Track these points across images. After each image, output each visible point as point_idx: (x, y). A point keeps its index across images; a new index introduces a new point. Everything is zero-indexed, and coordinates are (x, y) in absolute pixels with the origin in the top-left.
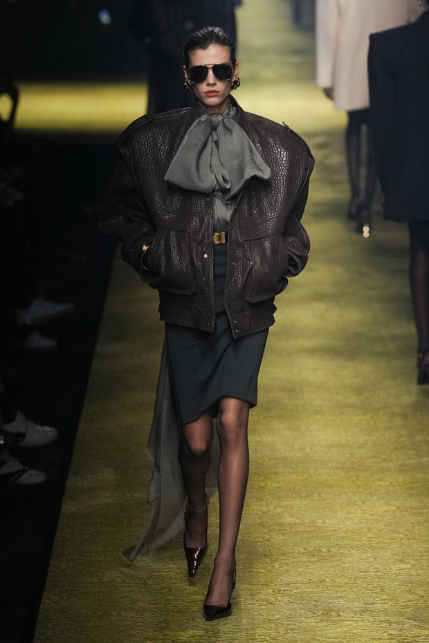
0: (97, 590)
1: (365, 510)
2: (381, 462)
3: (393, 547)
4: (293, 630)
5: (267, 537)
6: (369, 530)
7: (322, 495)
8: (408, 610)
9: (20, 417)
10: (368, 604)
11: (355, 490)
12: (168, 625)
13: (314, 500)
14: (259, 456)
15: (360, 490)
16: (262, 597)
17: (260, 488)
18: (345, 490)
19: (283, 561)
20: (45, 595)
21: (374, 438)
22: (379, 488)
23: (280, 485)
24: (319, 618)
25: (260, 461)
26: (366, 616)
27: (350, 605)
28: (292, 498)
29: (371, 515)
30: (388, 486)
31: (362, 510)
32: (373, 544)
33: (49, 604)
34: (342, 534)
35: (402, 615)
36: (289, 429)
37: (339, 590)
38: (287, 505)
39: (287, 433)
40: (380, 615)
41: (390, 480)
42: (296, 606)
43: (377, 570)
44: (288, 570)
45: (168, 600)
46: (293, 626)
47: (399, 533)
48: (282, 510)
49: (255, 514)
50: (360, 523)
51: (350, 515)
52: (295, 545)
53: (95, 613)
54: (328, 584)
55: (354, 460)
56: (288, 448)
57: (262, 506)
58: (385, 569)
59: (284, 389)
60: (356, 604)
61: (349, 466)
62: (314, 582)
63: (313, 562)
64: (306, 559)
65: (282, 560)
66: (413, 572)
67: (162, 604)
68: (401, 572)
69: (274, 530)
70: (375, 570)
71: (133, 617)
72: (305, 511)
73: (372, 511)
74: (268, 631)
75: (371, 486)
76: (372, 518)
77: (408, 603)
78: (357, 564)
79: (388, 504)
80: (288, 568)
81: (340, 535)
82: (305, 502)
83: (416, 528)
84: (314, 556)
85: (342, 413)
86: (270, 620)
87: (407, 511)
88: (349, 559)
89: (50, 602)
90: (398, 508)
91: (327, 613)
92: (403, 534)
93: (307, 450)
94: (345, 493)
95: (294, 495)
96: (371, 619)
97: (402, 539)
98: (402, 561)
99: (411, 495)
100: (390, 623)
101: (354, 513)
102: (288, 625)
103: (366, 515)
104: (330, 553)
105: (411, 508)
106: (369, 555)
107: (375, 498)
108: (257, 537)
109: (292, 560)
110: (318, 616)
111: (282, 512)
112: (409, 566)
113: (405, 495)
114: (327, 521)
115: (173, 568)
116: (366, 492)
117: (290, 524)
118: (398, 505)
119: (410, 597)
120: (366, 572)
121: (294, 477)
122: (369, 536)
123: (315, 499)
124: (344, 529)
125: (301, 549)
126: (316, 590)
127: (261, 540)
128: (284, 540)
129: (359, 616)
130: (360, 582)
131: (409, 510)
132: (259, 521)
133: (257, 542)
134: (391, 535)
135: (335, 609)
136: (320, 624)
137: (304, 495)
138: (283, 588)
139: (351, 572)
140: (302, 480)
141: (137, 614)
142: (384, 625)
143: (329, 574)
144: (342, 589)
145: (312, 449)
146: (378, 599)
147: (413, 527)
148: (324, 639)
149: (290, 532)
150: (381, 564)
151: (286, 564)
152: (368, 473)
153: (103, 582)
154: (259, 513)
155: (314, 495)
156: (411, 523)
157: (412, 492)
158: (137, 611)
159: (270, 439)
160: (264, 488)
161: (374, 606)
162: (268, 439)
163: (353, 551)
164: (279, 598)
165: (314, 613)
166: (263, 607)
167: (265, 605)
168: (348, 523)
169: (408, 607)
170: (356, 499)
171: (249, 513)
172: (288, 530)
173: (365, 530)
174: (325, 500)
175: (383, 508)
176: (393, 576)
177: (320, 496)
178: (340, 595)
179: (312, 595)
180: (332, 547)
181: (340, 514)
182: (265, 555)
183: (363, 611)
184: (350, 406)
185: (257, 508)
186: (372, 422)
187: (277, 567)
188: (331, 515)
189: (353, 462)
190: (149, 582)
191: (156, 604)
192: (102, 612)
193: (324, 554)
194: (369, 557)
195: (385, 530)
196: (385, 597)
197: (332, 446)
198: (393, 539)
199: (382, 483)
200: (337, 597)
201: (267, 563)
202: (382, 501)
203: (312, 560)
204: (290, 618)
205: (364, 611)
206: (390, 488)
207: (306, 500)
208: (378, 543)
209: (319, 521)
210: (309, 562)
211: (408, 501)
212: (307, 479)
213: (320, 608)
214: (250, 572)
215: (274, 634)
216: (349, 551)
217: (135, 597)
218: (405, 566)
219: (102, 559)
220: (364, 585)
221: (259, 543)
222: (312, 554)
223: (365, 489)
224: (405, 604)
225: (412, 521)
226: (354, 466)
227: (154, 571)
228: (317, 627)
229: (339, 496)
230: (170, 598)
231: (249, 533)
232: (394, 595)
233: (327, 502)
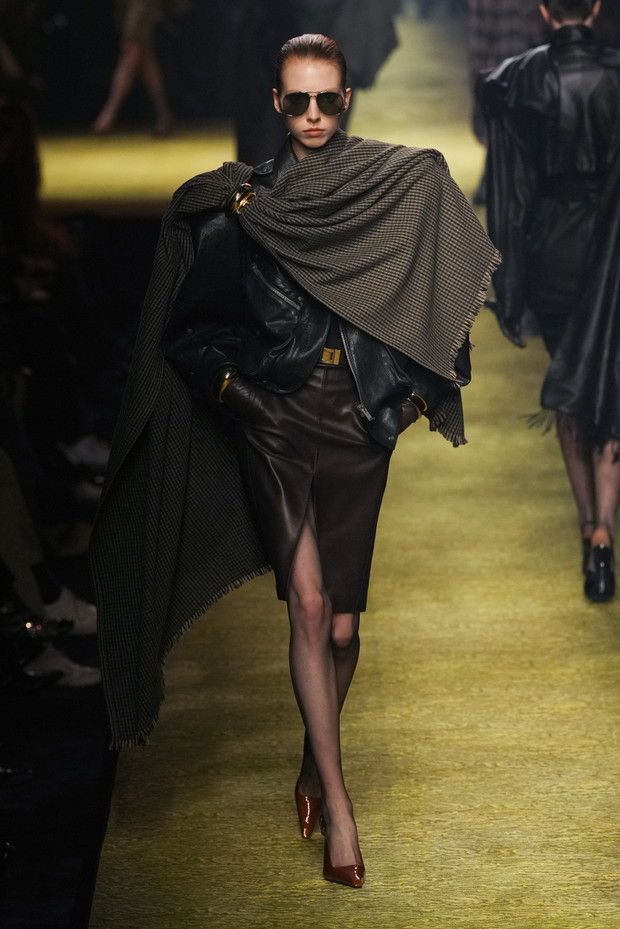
0: (179, 828)
1: (542, 709)
2: (563, 642)
3: (583, 757)
4: (448, 875)
5: (410, 749)
6: (550, 735)
7: (484, 689)
8: (606, 844)
9: (66, 595)
10: (551, 837)
11: (528, 681)
12: (277, 873)
13: (472, 697)
14: (396, 638)
15: (536, 680)
16: (406, 831)
17: (399, 682)
18: (515, 682)
19: (433, 782)
20: (108, 837)
21: (553, 609)
22: (563, 678)
23: (424, 677)
24: (485, 858)
25: (398, 645)
26: (549, 853)
27: (527, 839)
28: (443, 694)
29: (552, 715)
30: (573, 674)
31: (539, 709)
32: (555, 753)
33: (112, 850)
34: (513, 743)
35: (597, 851)
36: (436, 599)
37: (511, 818)
38: (436, 704)
39: (434, 606)
40: (567, 852)
41: (578, 666)
42: (452, 842)
43: (562, 790)
44: (440, 794)
45: (277, 839)
46: (448, 871)
47: (590, 738)
48: (429, 712)
49: (393, 718)
50: (538, 726)
51: (523, 716)
52: (448, 759)
53: (176, 859)
54: (496, 811)
55: (525, 640)
56: (435, 627)
57: (401, 706)
58: (573, 788)
59: (428, 546)
60: (535, 838)
61: (519, 649)
62: (476, 809)
63: (474, 782)
64: (465, 778)
65: (431, 779)
66: (612, 791)
67: (269, 845)
68: (595, 791)
69: (419, 739)
70: (559, 790)
71: (229, 864)
72: (461, 712)
73: (553, 709)
74: (414, 879)
75: (550, 675)
76: (554, 718)
77: (606, 835)
78: (533, 783)
79: (573, 699)
80: (440, 791)
81: (510, 744)
82: (460, 700)
83: (615, 731)
84: (475, 773)
85: (508, 577)
86: (417, 862)
87: (600, 708)
88: (523, 776)
89: (114, 847)
90: (589, 704)
91: (495, 851)
92: (596, 739)
93: (462, 628)
94: (515, 685)
95: (445, 690)
96: (557, 857)
97: (595, 746)
98: (596, 776)
99: (606, 687)
100: (582, 862)
101: (528, 713)
102: (442, 869)
103: (545, 715)
104: (497, 769)
105: (606, 703)
106: (551, 770)
107: (557, 691)
108: (396, 750)
109: (445, 779)
110: (483, 855)
111: (429, 715)
112: (605, 783)
113: (597, 686)
114: (492, 725)
115: (282, 795)
116: (544, 683)
117: (440, 730)
118: (589, 700)
119: (609, 825)
120: (547, 793)
121: (445, 666)
122: (551, 743)
123: (475, 694)
124: (515, 735)
125: (456, 764)
126: (479, 820)
127: (402, 753)
128: (433, 752)
129: (539, 853)
130: (539, 807)
131: (604, 706)
132: (398, 728)
133: (396, 756)
134: (580, 742)
135: (506, 845)
136: (486, 867)
137: (459, 689)
138: (433, 819)
139: (526, 794)
140: (455, 670)
141: (234, 860)
142: (574, 865)
143: (497, 797)
144: (514, 817)
145: (468, 627)
146: (564, 830)
147: (610, 730)
148: (492, 886)
149: (442, 741)
150: (568, 782)
151: (437, 785)
152: (546, 657)
153: (186, 818)
154: (398, 716)
155: (473, 689)
156: (609, 724)
157: (607, 682)
158: (235, 855)
159: (410, 615)
160: (403, 682)
161: (560, 839)
162: (406, 614)
163: (529, 765)
164: (429, 832)
165: (478, 852)
166: (408, 845)
167: (409, 842)
168: (521, 726)
169: (606, 839)
170: (531, 693)
171: (384, 717)
172: (439, 738)
173: (544, 736)
174: (489, 696)
175: (568, 705)
176: (585, 798)
177: (481, 691)
178: (512, 825)
179: (473, 827)
180: (500, 760)
181: (509, 714)
182: (408, 774)
183: (544, 846)
184: (519, 568)
185: (395, 709)
186: (549, 588)
187: (424, 789)
188: (497, 717)
189: (525, 644)
190: (249, 815)
191: (260, 845)
192: (186, 858)
193: (489, 770)
194: (550, 773)
195: (572, 735)
196: (574, 827)
197: (494, 622)
198: (584, 747)
199: (565, 670)
200: (508, 829)
201: (410, 785)
202: (566, 695)
203: (473, 778)
204: (444, 859)
205: (546, 846)
206: (578, 678)
207: (461, 697)
208: (562, 752)
209: (481, 725)
210: (468, 781)
211: (602, 695)
212: (462, 668)
213: (485, 844)
214: (388, 797)
215: (423, 882)
216: (523, 765)
217: (231, 836)
218: (600, 783)
219: (184, 785)
220: (546, 811)
221: (399, 758)
222: (471, 770)
223: (543, 680)
224: (601, 835)
225: (608, 721)
226: (527, 648)
227: (256, 801)
228: (482, 870)
229: (507, 689)
230: (280, 836)
231: (385, 745)
232: (586, 823)
233: (491, 698)
